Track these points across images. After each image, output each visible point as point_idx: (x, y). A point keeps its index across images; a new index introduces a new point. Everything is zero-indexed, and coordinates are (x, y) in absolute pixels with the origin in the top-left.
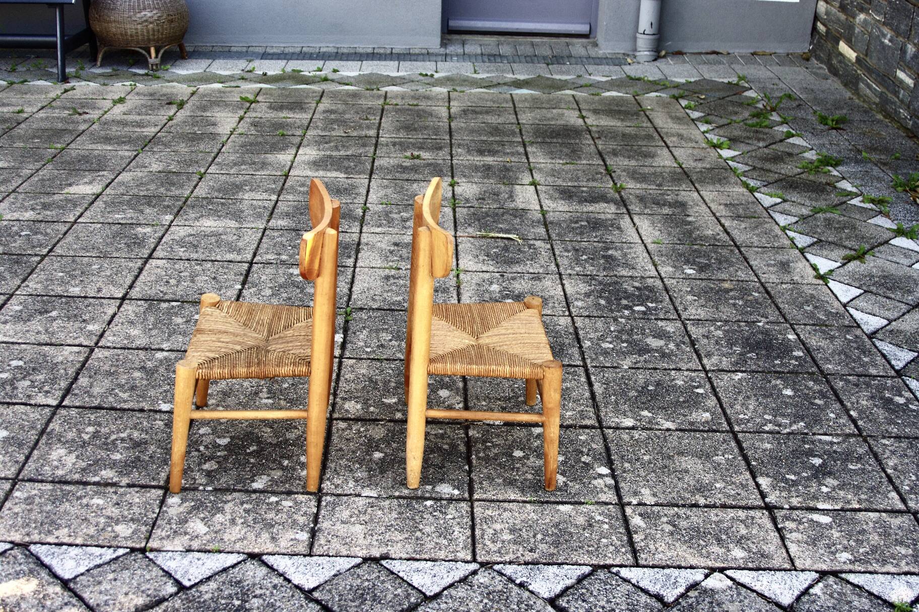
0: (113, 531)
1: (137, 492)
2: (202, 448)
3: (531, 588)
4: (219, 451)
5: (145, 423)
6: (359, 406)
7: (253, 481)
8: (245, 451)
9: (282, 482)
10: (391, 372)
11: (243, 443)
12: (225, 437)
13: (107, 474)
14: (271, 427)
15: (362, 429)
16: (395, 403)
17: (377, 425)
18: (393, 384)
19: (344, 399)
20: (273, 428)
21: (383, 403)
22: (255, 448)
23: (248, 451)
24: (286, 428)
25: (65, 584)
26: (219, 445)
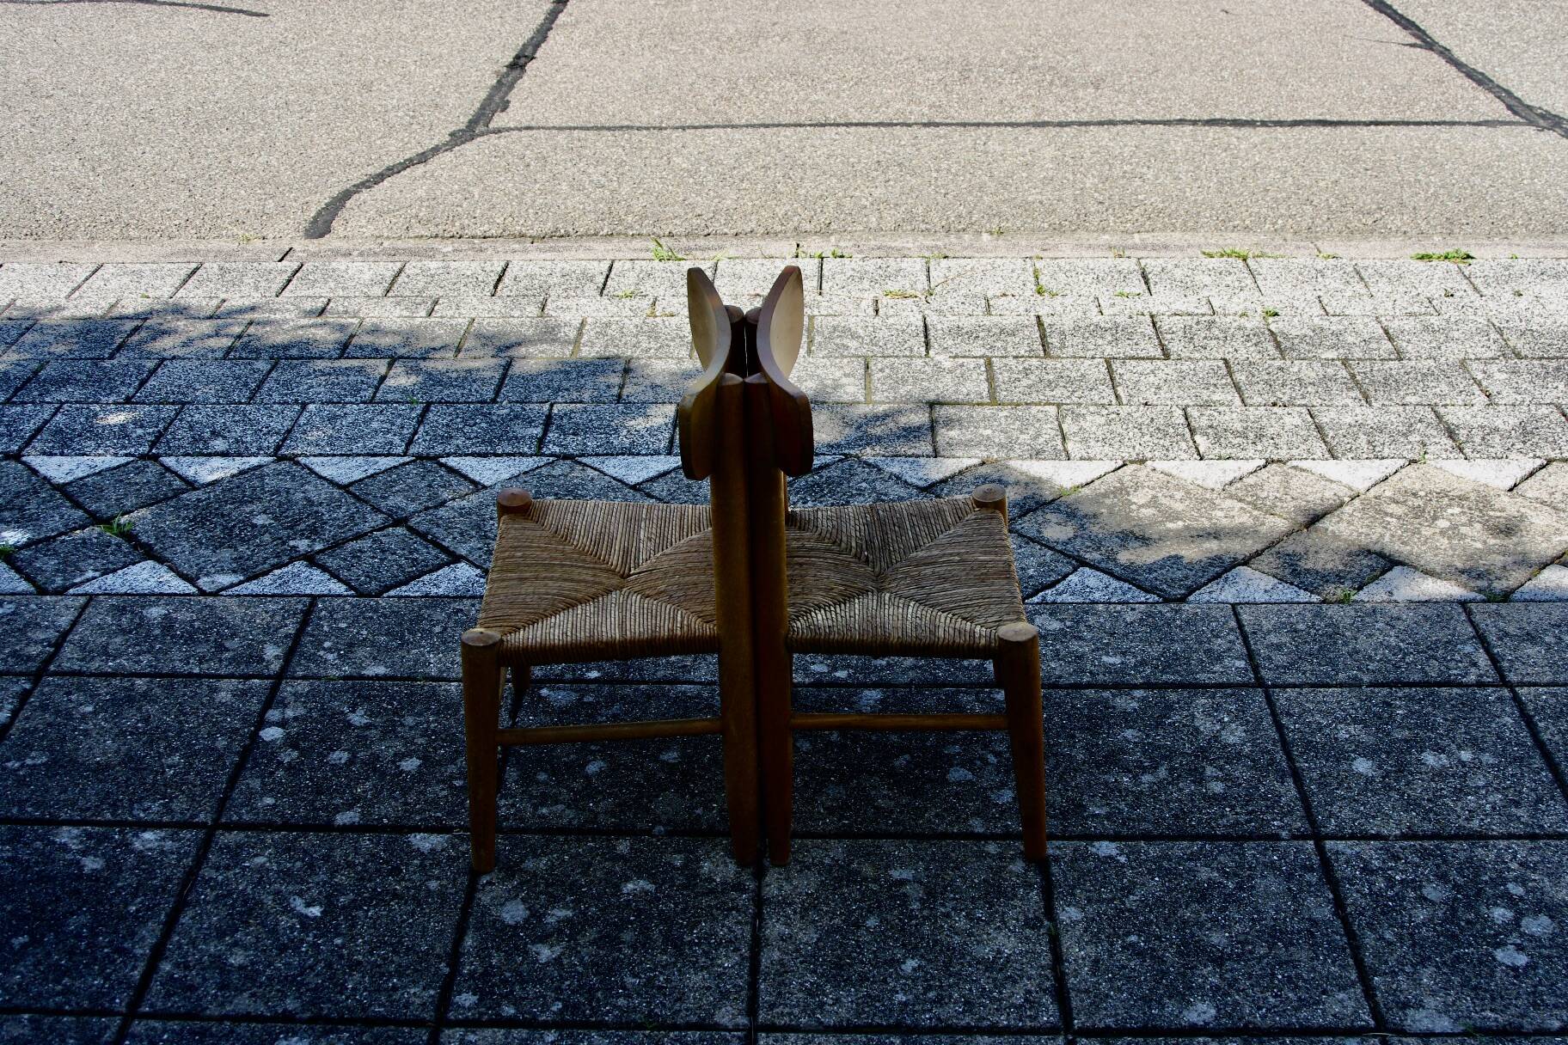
0: (1062, 620)
1: (1060, 677)
2: (992, 759)
3: (478, 571)
4: (959, 754)
5: (1122, 806)
6: (706, 867)
7: (882, 701)
8: (913, 757)
9: (835, 701)
10: (629, 980)
11: (922, 772)
12: (959, 783)
13: (1126, 703)
14: (877, 808)
15: (699, 811)
16: (628, 879)
17: (669, 821)
18: (627, 936)
19: (739, 887)
20: (875, 807)
21: (652, 878)
22: (897, 763)
23: (907, 757)
24: (849, 808)
25: (1083, 563)
26: (963, 766)
